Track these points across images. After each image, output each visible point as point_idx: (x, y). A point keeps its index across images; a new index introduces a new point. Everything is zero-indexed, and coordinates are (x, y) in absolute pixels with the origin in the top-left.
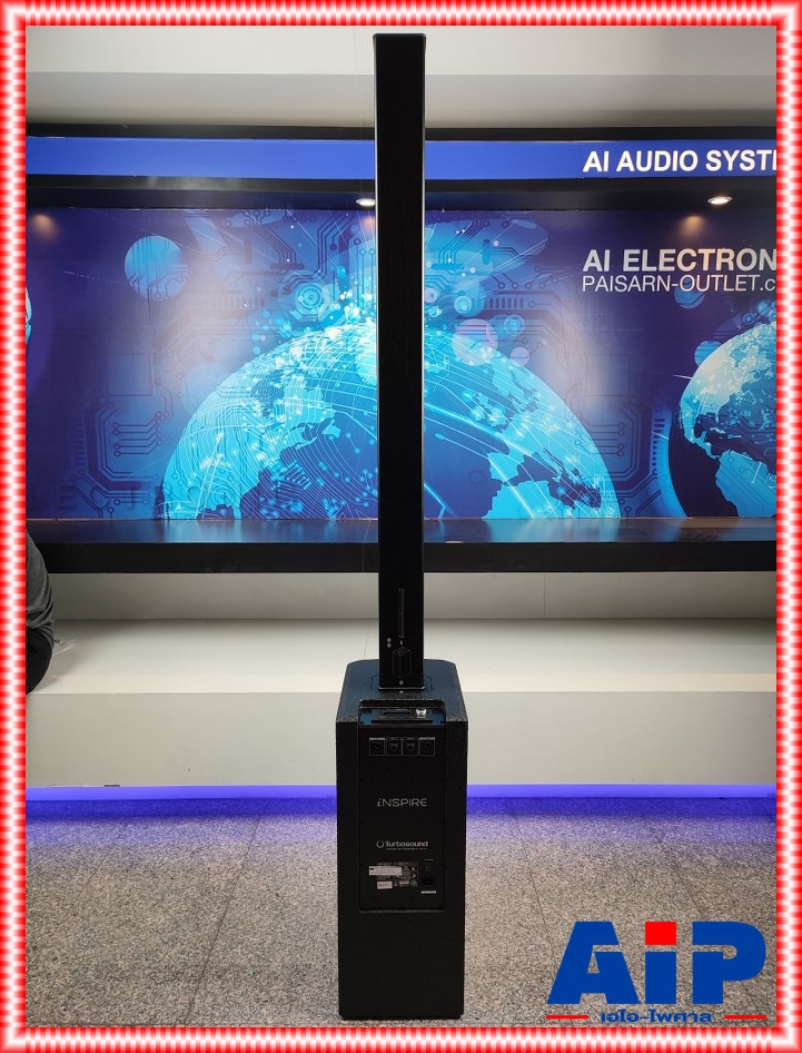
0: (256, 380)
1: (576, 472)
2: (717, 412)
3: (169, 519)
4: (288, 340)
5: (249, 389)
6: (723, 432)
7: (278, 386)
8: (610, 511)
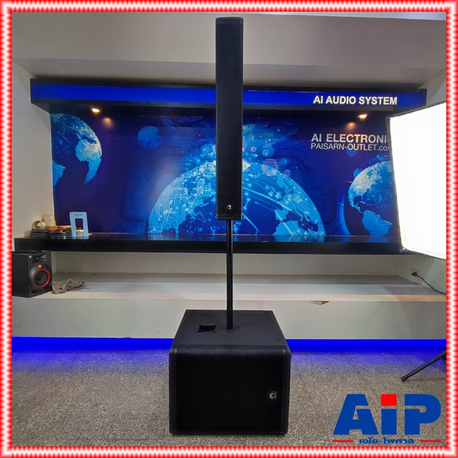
0: (186, 180)
1: (309, 218)
2: (362, 195)
3: (150, 234)
4: (199, 165)
5: (183, 184)
6: (364, 203)
7: (194, 182)
8: (322, 233)
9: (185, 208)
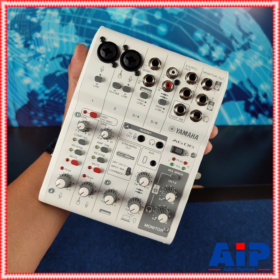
1: (265, 95)
9: (21, 78)
